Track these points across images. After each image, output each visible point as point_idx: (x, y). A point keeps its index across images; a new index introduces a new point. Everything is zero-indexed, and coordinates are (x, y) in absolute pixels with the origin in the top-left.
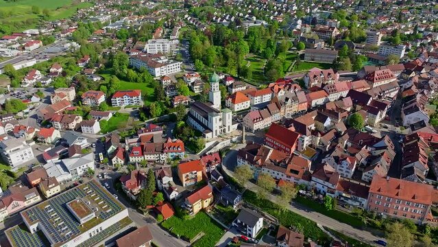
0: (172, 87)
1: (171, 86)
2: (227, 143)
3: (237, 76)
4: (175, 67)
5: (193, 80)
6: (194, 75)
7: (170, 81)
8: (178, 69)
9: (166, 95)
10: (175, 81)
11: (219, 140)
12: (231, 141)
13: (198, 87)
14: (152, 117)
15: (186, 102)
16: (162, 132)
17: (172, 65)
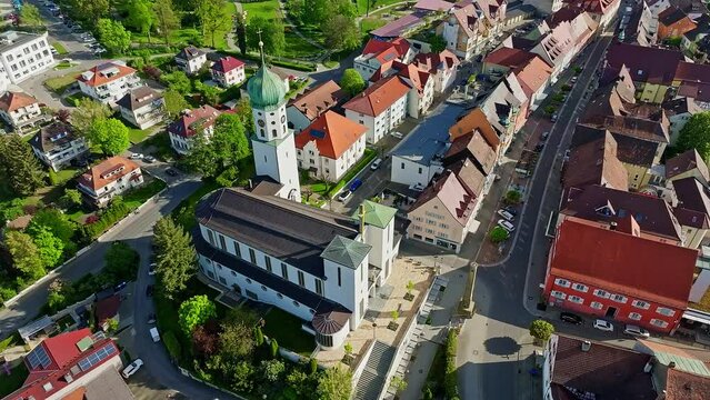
0: (59, 129)
1: (53, 129)
2: (415, 333)
3: (237, 50)
4: (33, 54)
5: (117, 90)
6: (115, 71)
7: (37, 108)
8: (44, 59)
9: (46, 167)
10: (56, 105)
11: (389, 338)
12: (428, 320)
13: (146, 109)
14: (28, 277)
15: (135, 177)
16: (116, 360)
17: (20, 49)
